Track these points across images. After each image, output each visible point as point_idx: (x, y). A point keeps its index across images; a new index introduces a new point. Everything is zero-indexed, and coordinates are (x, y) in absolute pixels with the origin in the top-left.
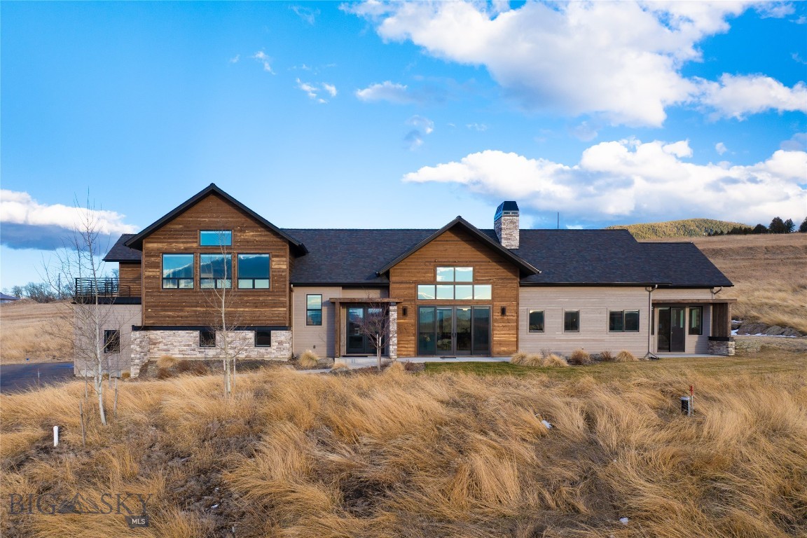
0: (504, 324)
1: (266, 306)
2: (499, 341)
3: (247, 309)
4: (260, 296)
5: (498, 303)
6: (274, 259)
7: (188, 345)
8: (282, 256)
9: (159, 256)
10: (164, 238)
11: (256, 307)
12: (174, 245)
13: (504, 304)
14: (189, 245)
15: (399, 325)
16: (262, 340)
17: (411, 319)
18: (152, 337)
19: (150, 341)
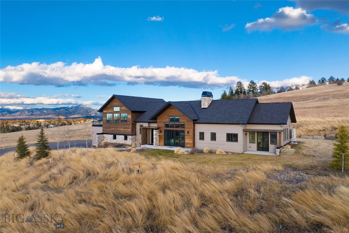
0: (188, 137)
2: (187, 143)
3: (122, 129)
4: (125, 125)
5: (187, 130)
7: (111, 139)
8: (130, 114)
9: (106, 114)
10: (107, 109)
12: (108, 111)
14: (111, 111)
15: (159, 136)
16: (126, 138)
17: (163, 134)
18: (104, 136)
19: (104, 137)
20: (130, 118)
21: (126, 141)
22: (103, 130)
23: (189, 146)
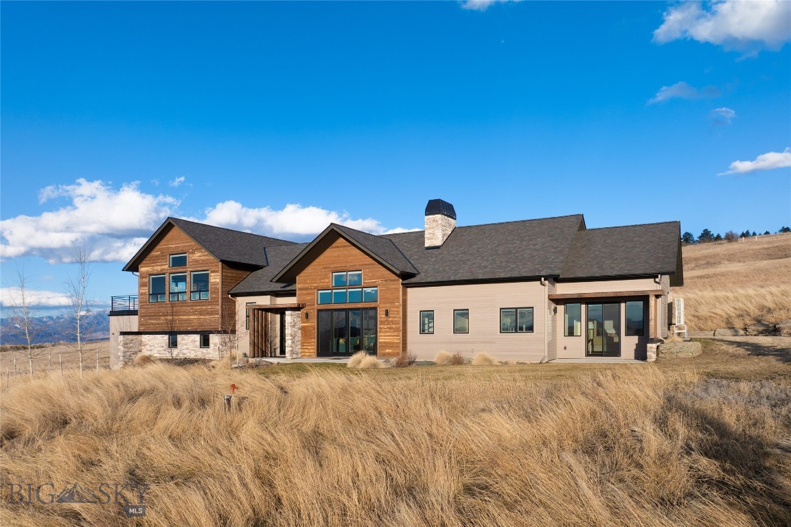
0: (389, 326)
1: (207, 314)
2: (385, 342)
3: (195, 317)
4: (203, 306)
5: (383, 305)
6: (212, 274)
7: (163, 347)
8: (217, 272)
9: (146, 278)
10: (150, 263)
11: (201, 315)
12: (155, 268)
13: (388, 306)
14: (163, 267)
15: (303, 329)
16: (205, 343)
17: (313, 323)
18: (143, 340)
19: (141, 344)
20: (216, 284)
21: (204, 350)
22: (141, 325)
23: (389, 354)
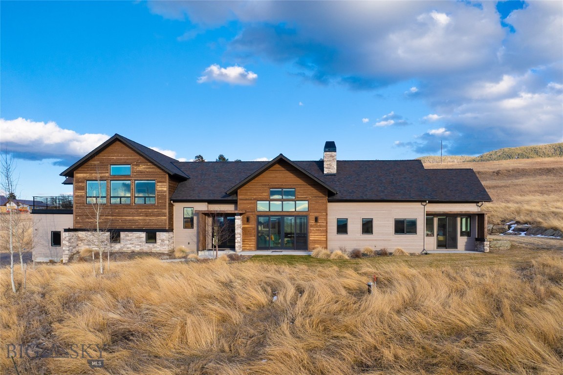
0: (317, 229)
1: (154, 215)
2: (314, 240)
3: (140, 218)
4: (149, 209)
5: (313, 214)
6: (159, 184)
7: (104, 242)
8: (163, 182)
9: (84, 182)
10: (88, 170)
11: (147, 216)
12: (93, 175)
13: (317, 214)
14: (103, 175)
15: (245, 229)
16: (151, 239)
17: (253, 225)
18: (80, 235)
19: (79, 239)
20: (163, 191)
21: (151, 245)
22: (76, 222)
